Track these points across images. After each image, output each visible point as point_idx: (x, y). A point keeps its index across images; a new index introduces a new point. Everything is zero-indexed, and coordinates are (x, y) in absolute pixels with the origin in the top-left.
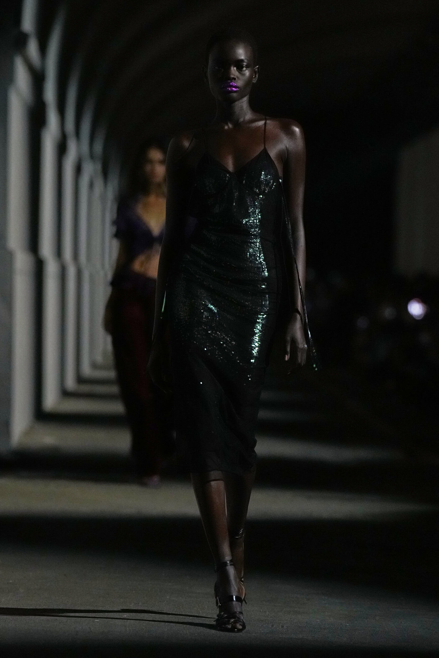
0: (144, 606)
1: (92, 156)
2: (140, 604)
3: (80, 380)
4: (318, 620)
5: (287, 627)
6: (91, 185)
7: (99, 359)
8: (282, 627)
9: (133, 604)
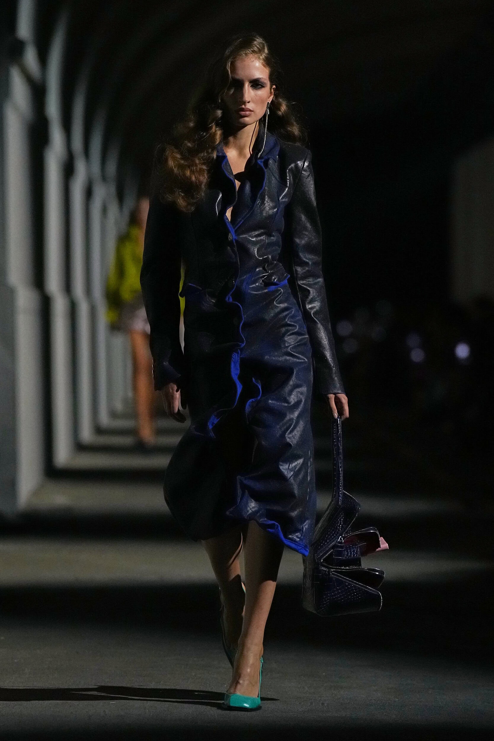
0: (166, 685)
1: (104, 178)
2: (162, 683)
3: (99, 430)
4: (363, 696)
5: (328, 704)
6: (104, 210)
7: (119, 406)
8: (323, 704)
9: (154, 683)
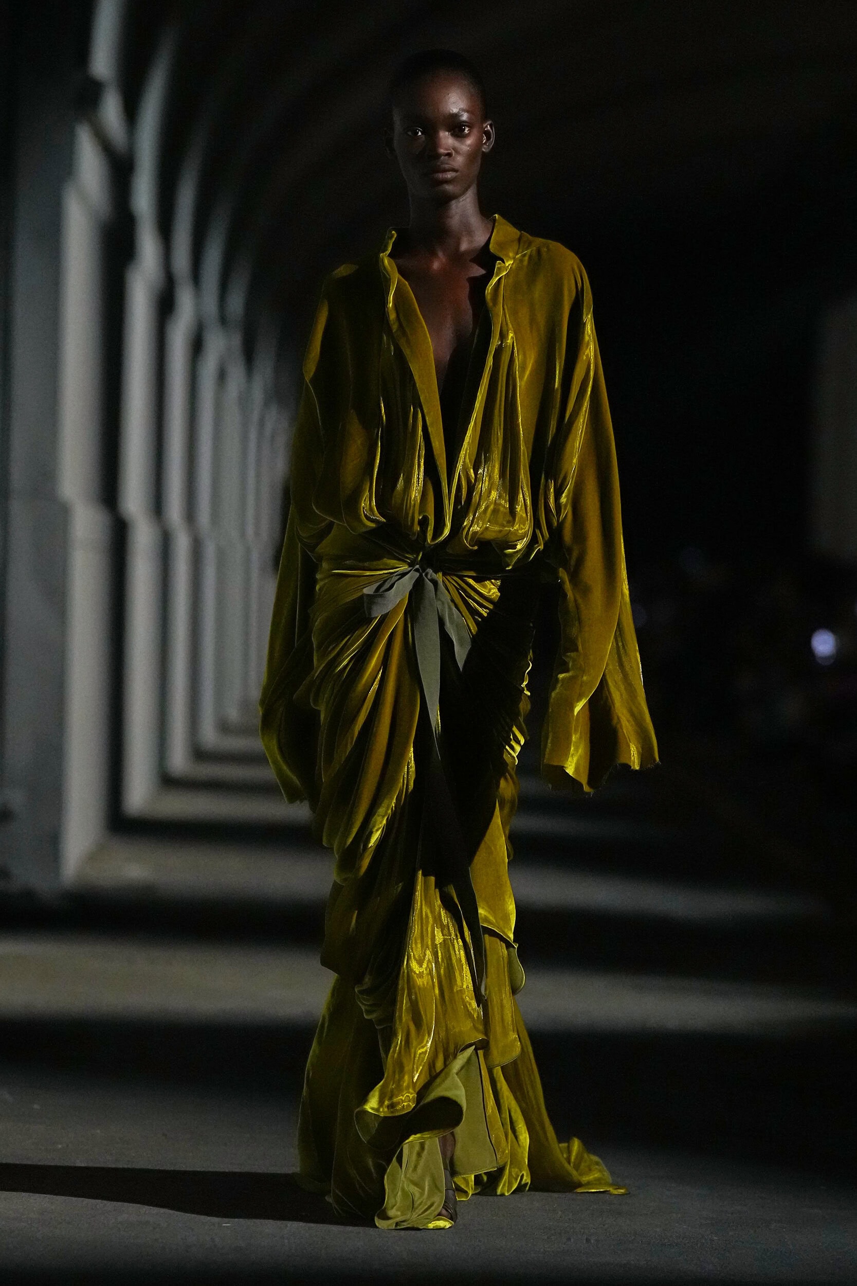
1: (223, 320)
3: (199, 754)
4: (658, 1230)
5: (597, 1241)
6: (222, 376)
7: (233, 714)
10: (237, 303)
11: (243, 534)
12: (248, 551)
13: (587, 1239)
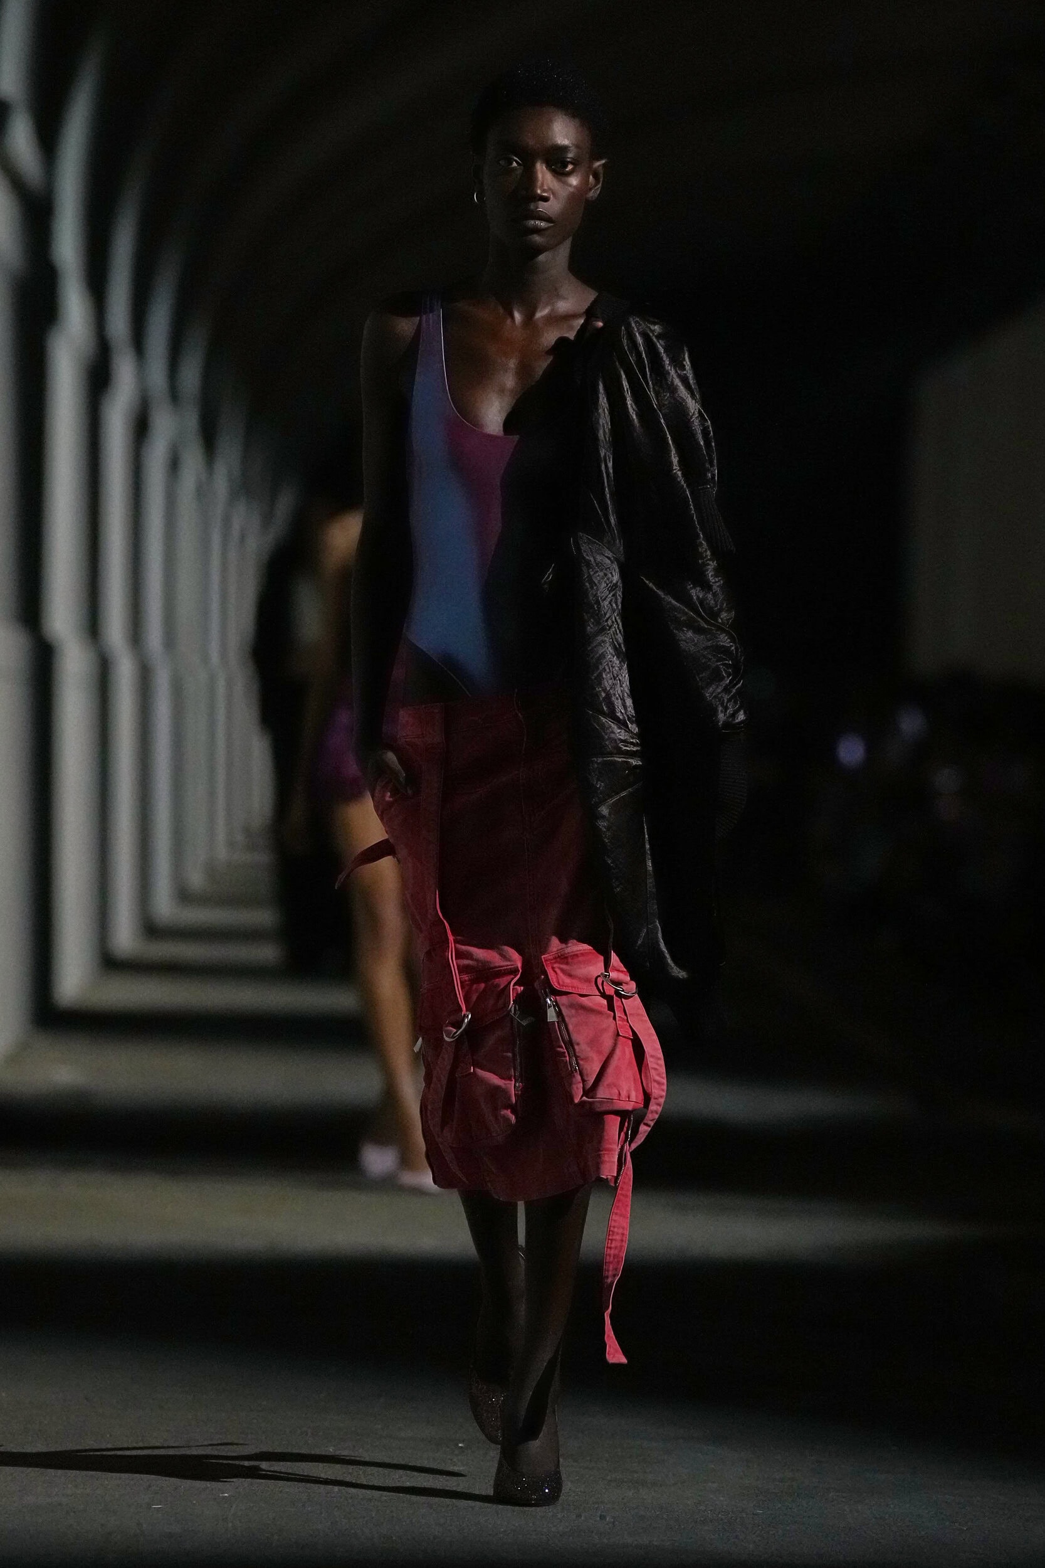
1: (174, 395)
3: (151, 929)
6: (174, 465)
7: (196, 879)
10: (191, 375)
11: (205, 659)
12: (212, 679)
13: (601, 1516)
